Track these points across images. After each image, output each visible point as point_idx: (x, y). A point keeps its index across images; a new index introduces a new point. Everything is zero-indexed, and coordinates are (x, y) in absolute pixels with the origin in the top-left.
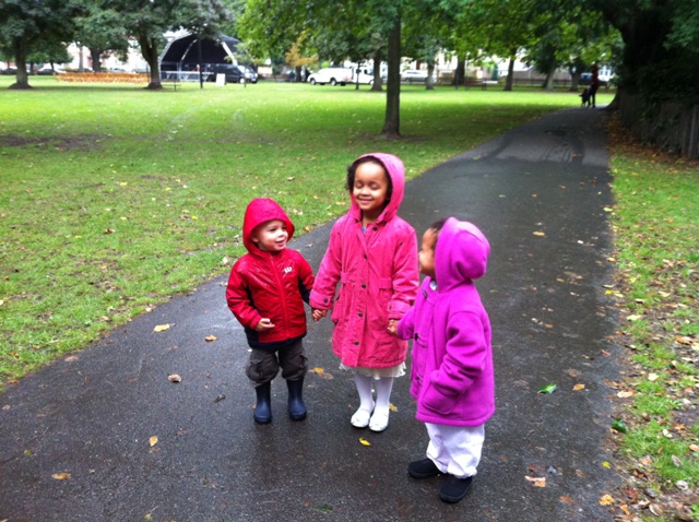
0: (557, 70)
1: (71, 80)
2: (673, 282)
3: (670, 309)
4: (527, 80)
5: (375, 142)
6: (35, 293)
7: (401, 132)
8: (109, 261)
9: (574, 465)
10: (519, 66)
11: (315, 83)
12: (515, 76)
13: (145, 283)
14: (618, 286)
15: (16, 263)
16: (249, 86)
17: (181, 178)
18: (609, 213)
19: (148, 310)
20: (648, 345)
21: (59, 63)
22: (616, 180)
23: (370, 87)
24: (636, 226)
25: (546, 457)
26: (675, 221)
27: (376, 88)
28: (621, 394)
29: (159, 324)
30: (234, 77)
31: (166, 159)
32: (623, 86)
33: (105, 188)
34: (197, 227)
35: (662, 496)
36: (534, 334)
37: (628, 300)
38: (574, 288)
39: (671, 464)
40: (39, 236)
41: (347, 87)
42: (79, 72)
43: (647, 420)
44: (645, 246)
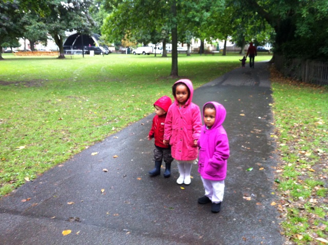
0: (246, 46)
1: (21, 55)
2: (298, 132)
3: (297, 142)
4: (232, 50)
6: (37, 143)
7: (179, 75)
8: (65, 130)
9: (261, 193)
10: (229, 44)
11: (136, 54)
12: (227, 49)
13: (82, 138)
14: (276, 134)
15: (25, 132)
16: (105, 56)
17: (85, 97)
18: (271, 106)
19: (87, 148)
20: (288, 154)
21: (15, 47)
22: (274, 92)
23: (161, 55)
24: (283, 111)
25: (250, 191)
26: (299, 108)
27: (165, 55)
28: (278, 171)
29: (94, 152)
30: (98, 52)
31: (75, 89)
32: (276, 52)
33: (52, 102)
34: (98, 116)
35: (294, 202)
36: (243, 151)
37: (279, 138)
38: (258, 135)
39: (297, 192)
40: (31, 122)
41: (150, 55)
42: (24, 51)
43: (288, 179)
44: (287, 119)
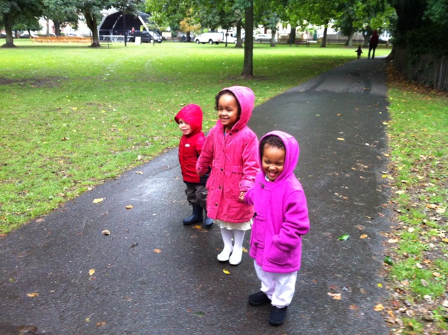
0: (355, 33)
1: (42, 42)
2: (426, 169)
3: (424, 187)
4: (335, 40)
5: (237, 80)
6: (17, 179)
7: (254, 74)
8: (65, 158)
9: (359, 285)
10: (331, 31)
11: (199, 43)
12: (328, 38)
13: (87, 172)
14: (390, 172)
15: (5, 159)
16: (157, 44)
17: (112, 104)
18: (386, 126)
19: (90, 189)
20: (408, 210)
21: (34, 30)
22: (391, 104)
23: (234, 45)
24: (403, 134)
25: (341, 281)
26: (428, 131)
27: (238, 46)
28: (391, 241)
29: (97, 198)
30: (146, 39)
31: (102, 92)
32: (397, 44)
33: (63, 111)
34: (121, 136)
35: (415, 305)
36: (336, 203)
37: (396, 181)
38: (362, 174)
39: (421, 285)
40: (20, 142)
41: (220, 45)
42: (47, 36)
43: (407, 257)
44: (409, 147)
